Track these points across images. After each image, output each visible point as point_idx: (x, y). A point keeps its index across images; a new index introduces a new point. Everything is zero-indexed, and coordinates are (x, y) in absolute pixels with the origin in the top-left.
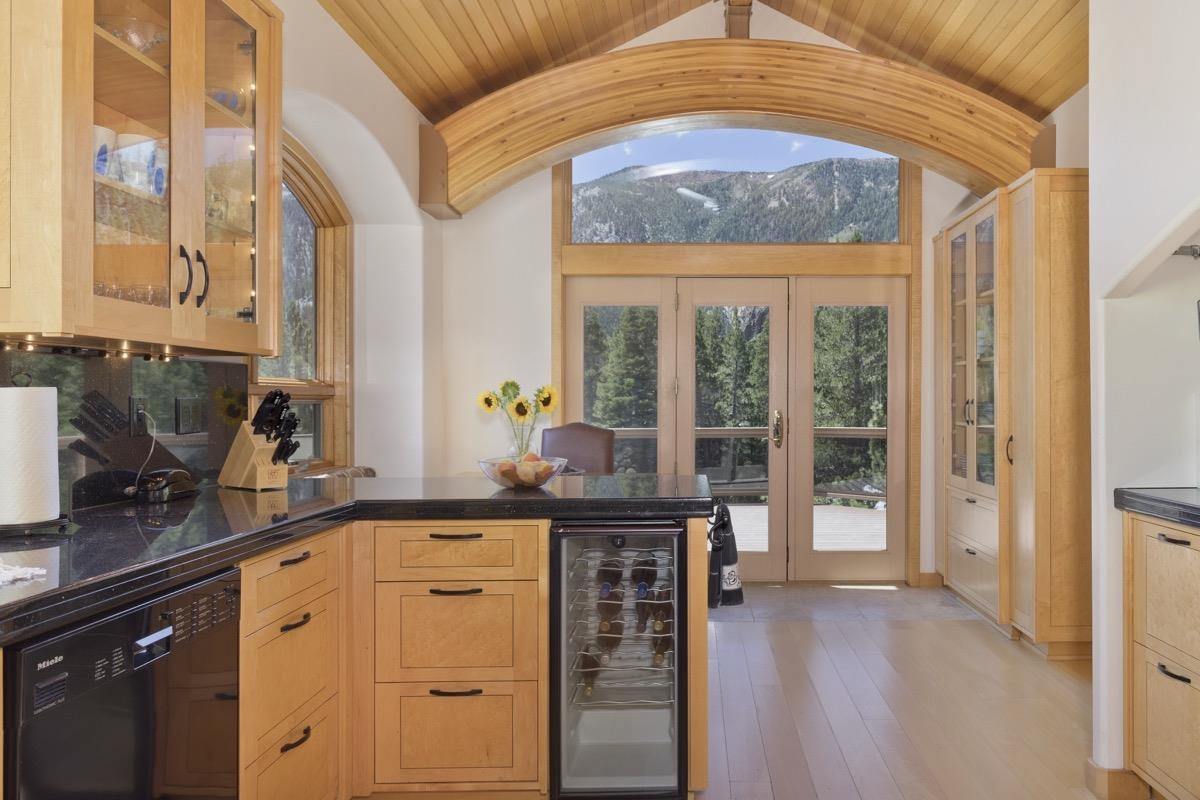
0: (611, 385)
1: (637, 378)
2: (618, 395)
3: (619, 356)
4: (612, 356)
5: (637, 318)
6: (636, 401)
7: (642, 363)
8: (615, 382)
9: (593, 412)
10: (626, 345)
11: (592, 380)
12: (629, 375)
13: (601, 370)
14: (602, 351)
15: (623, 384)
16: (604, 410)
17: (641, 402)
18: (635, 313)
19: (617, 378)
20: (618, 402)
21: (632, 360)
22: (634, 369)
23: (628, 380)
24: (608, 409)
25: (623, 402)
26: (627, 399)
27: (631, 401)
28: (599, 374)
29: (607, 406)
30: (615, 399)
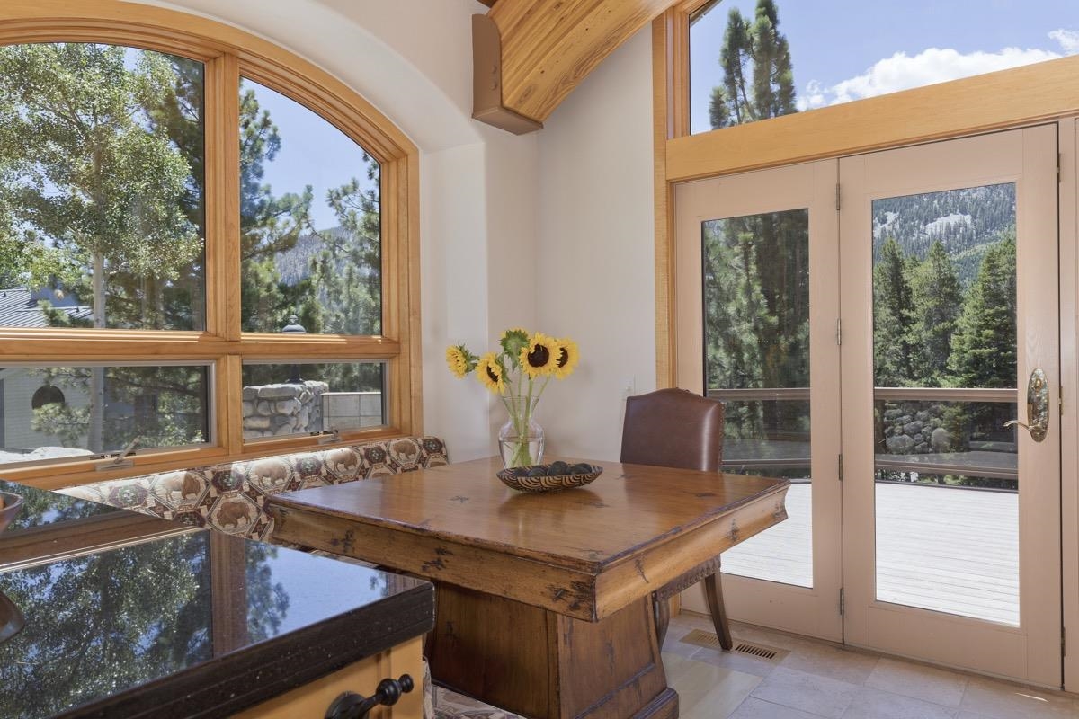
0: (967, 337)
1: (997, 329)
2: (975, 347)
3: (975, 307)
4: (968, 308)
5: (998, 267)
6: (998, 353)
7: (1003, 313)
8: (971, 334)
9: (947, 364)
10: (984, 296)
11: (947, 333)
12: (987, 326)
13: (957, 322)
14: (959, 303)
15: (981, 335)
16: (959, 363)
17: (1002, 354)
18: (993, 261)
19: (975, 330)
20: (974, 354)
21: (991, 311)
22: (993, 320)
23: (987, 331)
24: (963, 362)
25: (980, 355)
26: (986, 351)
27: (991, 354)
28: (956, 326)
29: (962, 358)
30: (971, 351)
